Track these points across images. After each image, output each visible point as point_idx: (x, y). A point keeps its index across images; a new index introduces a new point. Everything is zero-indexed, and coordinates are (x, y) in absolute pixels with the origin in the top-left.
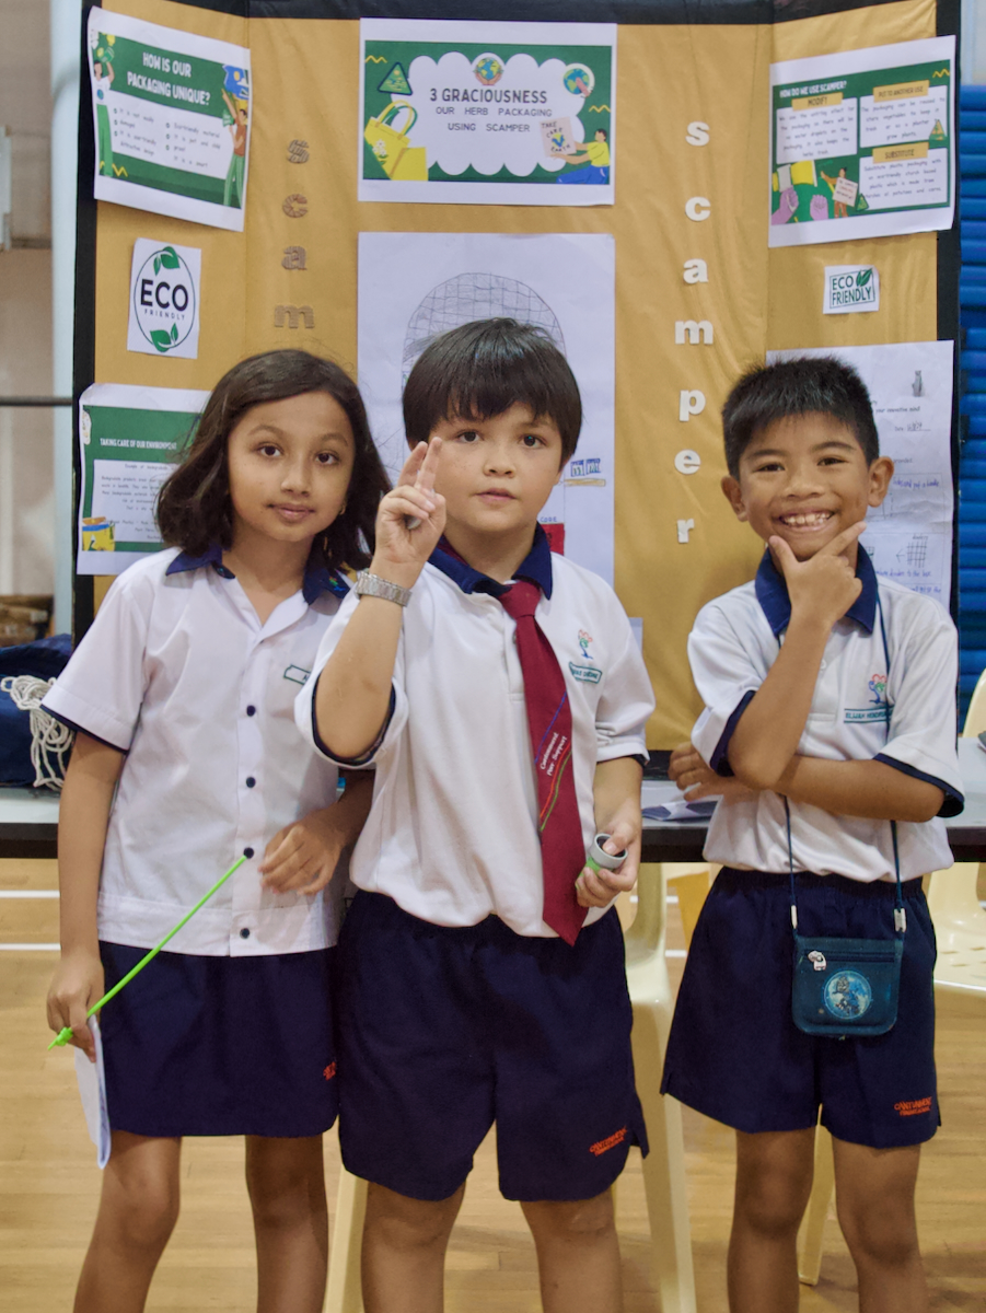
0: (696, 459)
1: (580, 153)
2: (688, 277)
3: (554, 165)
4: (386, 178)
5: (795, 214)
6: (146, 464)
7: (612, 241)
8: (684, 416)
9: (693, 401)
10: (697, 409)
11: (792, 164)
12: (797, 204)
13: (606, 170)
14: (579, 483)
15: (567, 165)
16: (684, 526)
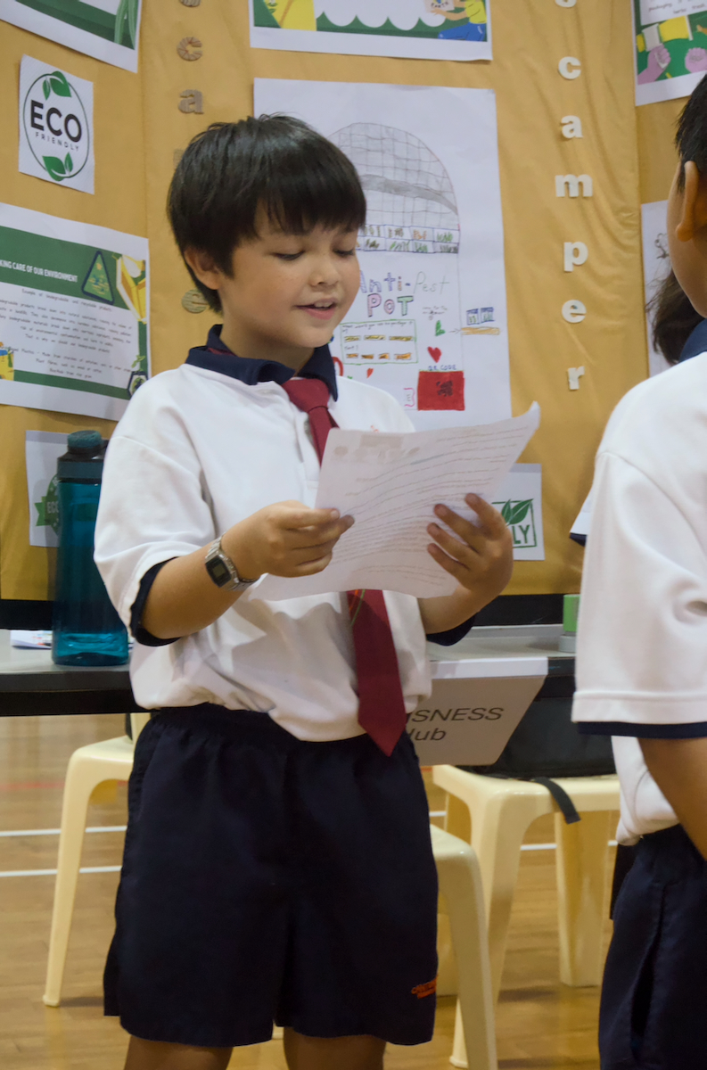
0: (582, 309)
1: (458, 10)
2: (566, 131)
3: (435, 20)
6: (45, 293)
7: (492, 96)
8: (568, 267)
9: (576, 252)
10: (580, 261)
11: (660, 23)
12: (668, 60)
13: (484, 27)
14: (475, 331)
15: (447, 21)
16: (574, 373)
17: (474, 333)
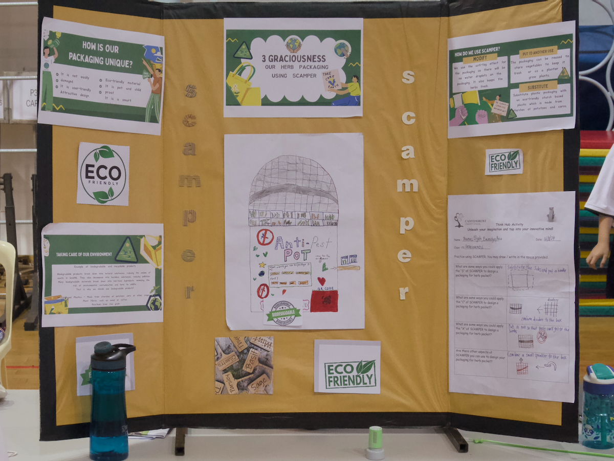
0: (409, 255)
1: (344, 89)
2: (404, 155)
3: (330, 95)
4: (239, 104)
5: (466, 120)
6: (89, 265)
7: (362, 136)
8: (402, 231)
9: (407, 223)
10: (409, 228)
11: (463, 93)
12: (467, 114)
13: (359, 98)
14: (345, 268)
15: (337, 95)
16: (403, 291)
17: (345, 269)
